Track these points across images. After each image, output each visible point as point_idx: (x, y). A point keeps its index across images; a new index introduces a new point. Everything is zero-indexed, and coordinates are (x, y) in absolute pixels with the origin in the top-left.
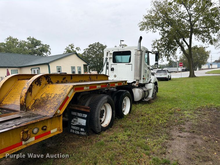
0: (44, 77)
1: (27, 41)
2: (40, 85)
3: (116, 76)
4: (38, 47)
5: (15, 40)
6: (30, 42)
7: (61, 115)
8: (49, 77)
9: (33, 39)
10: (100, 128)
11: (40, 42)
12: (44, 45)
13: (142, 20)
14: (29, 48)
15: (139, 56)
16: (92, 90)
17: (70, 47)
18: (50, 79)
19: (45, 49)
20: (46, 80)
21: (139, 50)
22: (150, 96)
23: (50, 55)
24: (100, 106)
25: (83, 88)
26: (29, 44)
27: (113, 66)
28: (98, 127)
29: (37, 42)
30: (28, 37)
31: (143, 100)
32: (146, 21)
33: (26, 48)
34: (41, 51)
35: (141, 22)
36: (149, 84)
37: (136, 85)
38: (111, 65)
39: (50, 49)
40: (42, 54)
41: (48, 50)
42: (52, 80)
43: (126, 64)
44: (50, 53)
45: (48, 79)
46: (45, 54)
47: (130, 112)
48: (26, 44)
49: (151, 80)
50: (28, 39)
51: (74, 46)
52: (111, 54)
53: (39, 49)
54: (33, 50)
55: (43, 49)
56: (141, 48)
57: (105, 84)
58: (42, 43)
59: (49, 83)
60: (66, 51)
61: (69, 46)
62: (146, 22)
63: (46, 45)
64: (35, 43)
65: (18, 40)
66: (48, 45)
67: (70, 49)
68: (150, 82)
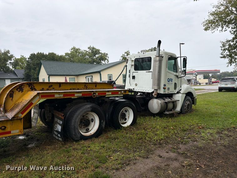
0: (27, 84)
1: (88, 50)
2: (22, 91)
3: (137, 85)
4: (97, 56)
5: (77, 49)
6: (90, 51)
7: (22, 118)
8: (32, 85)
9: (93, 48)
10: (79, 136)
11: (99, 50)
12: (103, 53)
13: (207, 18)
14: (90, 57)
15: (158, 63)
16: (65, 97)
17: (126, 55)
18: (34, 86)
19: (103, 57)
20: (29, 87)
21: (158, 56)
22: (178, 109)
23: (108, 63)
24: (79, 114)
25: (54, 96)
26: (89, 53)
27: (134, 74)
28: (75, 135)
29: (96, 51)
30: (89, 46)
31: (164, 113)
32: (212, 18)
33: (87, 57)
34: (100, 60)
35: (206, 21)
36: (177, 95)
37: (154, 95)
38: (133, 72)
39: (108, 58)
40: (101, 62)
41: (106, 58)
42: (35, 87)
43: (146, 72)
44: (108, 61)
45: (32, 87)
46: (103, 62)
47: (132, 124)
48: (87, 53)
49: (181, 90)
50: (89, 48)
51: (129, 53)
52: (132, 61)
53: (98, 57)
54: (92, 59)
55: (101, 57)
56: (160, 54)
57: (90, 93)
58: (100, 52)
59: (32, 90)
60: (122, 58)
61: (125, 53)
62: (212, 20)
63: (105, 53)
64: (95, 52)
65: (80, 49)
66: (106, 53)
67: (126, 56)
68: (178, 93)
